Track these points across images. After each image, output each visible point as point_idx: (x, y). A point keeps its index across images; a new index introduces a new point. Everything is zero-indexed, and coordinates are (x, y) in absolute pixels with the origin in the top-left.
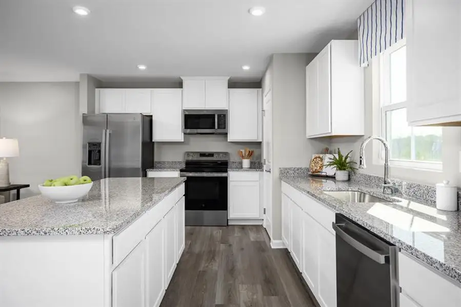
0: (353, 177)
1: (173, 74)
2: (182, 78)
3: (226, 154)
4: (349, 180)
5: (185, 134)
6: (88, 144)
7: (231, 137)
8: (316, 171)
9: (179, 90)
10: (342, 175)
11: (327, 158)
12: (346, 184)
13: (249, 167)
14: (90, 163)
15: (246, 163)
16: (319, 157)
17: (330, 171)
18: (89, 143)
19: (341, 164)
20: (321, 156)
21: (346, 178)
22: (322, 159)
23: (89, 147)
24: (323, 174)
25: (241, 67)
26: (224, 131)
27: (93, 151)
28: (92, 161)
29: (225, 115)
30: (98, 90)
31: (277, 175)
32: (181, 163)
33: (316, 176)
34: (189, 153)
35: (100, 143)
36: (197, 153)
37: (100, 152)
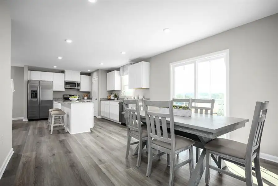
1: (62, 69)
2: (65, 70)
5: (65, 89)
7: (81, 90)
9: (63, 74)
10: (116, 99)
11: (112, 95)
14: (32, 98)
15: (86, 98)
17: (112, 98)
18: (31, 91)
19: (116, 96)
21: (117, 99)
22: (110, 96)
26: (79, 88)
27: (33, 93)
28: (33, 97)
29: (79, 83)
30: (29, 71)
31: (99, 100)
32: (62, 98)
33: (109, 100)
34: (65, 95)
35: (36, 91)
36: (68, 95)
37: (36, 94)
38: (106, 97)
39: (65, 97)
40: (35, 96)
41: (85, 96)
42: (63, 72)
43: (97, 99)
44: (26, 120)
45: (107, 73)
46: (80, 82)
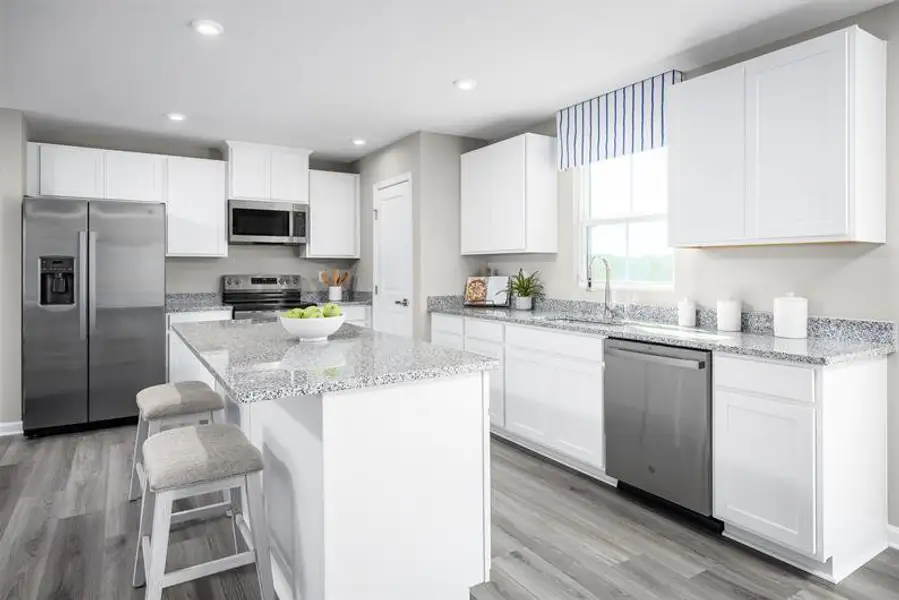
0: (539, 303)
1: (211, 134)
2: (227, 142)
3: (297, 279)
4: (533, 308)
5: (230, 243)
6: (39, 261)
7: (313, 250)
8: (476, 300)
9: (221, 164)
10: (523, 302)
11: (494, 282)
12: (530, 313)
13: (340, 298)
14: (44, 301)
15: (336, 292)
16: (480, 281)
17: (498, 298)
18: (43, 259)
19: (524, 289)
20: (482, 279)
22: (484, 284)
23: (43, 266)
24: (488, 303)
25: (351, 140)
26: (301, 240)
27: (52, 275)
28: (49, 296)
29: (304, 214)
30: (32, 146)
31: (424, 308)
32: (214, 295)
33: (477, 306)
34: (231, 277)
35: (71, 260)
36: (245, 277)
37: (69, 276)
38: (456, 291)
39: (231, 287)
40: (62, 289)
41: (330, 283)
42: (217, 152)
43: (405, 303)
44: (13, 429)
45: (464, 157)
46: (308, 207)
